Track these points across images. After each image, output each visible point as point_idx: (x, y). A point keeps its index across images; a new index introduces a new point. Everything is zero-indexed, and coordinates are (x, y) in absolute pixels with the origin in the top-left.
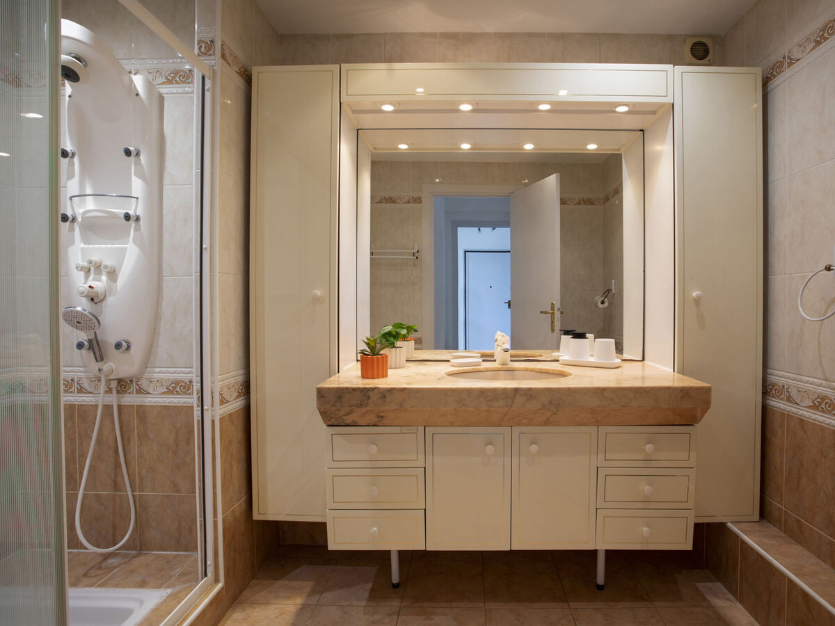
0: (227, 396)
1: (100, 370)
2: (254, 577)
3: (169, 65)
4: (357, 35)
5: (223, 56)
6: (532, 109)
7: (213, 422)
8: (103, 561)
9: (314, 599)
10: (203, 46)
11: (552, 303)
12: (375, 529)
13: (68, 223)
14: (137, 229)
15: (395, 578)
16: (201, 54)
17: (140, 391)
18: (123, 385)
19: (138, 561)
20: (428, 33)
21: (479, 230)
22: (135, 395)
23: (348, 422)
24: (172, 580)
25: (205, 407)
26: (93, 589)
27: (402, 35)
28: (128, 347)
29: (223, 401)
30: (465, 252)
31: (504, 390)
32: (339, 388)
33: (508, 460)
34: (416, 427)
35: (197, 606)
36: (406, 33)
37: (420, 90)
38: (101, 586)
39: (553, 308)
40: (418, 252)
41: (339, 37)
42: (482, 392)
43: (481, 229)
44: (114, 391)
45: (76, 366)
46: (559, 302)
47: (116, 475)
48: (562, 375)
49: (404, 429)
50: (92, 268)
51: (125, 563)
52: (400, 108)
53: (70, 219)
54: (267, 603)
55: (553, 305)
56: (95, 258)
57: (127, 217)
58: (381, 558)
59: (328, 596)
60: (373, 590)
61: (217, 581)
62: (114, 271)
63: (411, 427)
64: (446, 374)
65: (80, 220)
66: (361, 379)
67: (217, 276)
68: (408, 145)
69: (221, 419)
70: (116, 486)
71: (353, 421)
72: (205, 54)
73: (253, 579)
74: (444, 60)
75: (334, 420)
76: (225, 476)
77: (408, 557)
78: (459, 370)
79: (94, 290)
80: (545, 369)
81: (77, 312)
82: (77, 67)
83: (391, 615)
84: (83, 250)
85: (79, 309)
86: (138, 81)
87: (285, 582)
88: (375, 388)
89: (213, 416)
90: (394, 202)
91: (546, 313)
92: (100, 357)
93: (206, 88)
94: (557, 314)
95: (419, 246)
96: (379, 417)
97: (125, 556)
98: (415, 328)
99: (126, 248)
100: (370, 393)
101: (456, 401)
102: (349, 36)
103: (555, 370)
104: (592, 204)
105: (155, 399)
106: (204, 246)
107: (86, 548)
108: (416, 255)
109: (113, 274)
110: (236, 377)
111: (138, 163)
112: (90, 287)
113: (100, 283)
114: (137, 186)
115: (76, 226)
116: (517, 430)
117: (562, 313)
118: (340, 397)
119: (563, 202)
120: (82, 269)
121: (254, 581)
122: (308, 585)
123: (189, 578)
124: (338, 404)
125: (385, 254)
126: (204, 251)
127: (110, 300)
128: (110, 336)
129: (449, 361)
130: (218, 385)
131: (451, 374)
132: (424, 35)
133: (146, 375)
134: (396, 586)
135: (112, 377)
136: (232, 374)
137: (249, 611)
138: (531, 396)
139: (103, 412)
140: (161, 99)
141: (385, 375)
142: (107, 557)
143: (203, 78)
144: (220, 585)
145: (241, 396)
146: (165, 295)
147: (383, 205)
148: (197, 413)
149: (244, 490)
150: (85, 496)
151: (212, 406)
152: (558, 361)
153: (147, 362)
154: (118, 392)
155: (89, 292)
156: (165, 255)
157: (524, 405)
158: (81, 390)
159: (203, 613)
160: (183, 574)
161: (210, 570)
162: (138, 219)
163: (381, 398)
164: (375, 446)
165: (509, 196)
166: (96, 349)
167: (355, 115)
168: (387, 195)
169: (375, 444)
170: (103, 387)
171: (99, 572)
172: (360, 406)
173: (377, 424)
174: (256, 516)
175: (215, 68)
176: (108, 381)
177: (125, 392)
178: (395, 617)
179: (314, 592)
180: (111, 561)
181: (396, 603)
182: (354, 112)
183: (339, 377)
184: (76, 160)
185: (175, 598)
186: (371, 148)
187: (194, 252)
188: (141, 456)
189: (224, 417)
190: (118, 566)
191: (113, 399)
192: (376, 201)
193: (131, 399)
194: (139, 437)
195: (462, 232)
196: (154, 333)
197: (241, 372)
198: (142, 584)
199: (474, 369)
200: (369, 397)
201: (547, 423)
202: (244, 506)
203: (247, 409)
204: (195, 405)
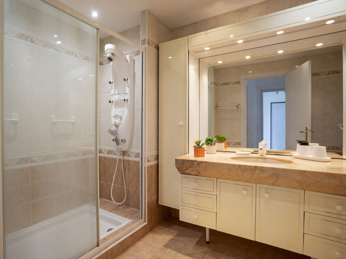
0: (150, 159)
1: (118, 148)
2: (159, 224)
3: (136, 49)
4: (198, 22)
5: (149, 43)
6: (274, 35)
7: (145, 167)
8: (118, 207)
9: (177, 238)
10: (142, 41)
11: (306, 127)
12: (196, 216)
13: (111, 103)
14: (127, 104)
15: (208, 239)
16: (142, 44)
17: (128, 156)
18: (124, 153)
19: (127, 209)
20: (227, 13)
21: (277, 92)
22: (127, 157)
23: (187, 173)
24: (134, 218)
25: (143, 162)
26: (114, 214)
27: (216, 17)
28: (125, 141)
29: (148, 161)
30: (271, 103)
31: (250, 166)
32: (183, 159)
33: (254, 199)
34: (213, 178)
35: (138, 227)
36: (218, 16)
37: (231, 36)
38: (116, 214)
39: (307, 130)
40: (238, 105)
41: (192, 24)
42: (240, 166)
43: (278, 92)
44: (122, 155)
45: (113, 147)
46: (310, 127)
47: (122, 182)
48: (290, 162)
49: (209, 179)
50: (116, 117)
51: (123, 209)
52: (212, 48)
53: (112, 102)
54: (161, 234)
55: (307, 129)
56: (117, 114)
57: (124, 100)
58: (202, 229)
59: (181, 238)
60: (198, 241)
61: (145, 221)
62: (121, 117)
63: (211, 178)
64: (230, 158)
65: (114, 102)
66: (194, 157)
67: (147, 118)
68: (222, 61)
69: (147, 167)
70: (122, 185)
71: (189, 173)
72: (143, 44)
73: (159, 225)
74: (234, 22)
75: (182, 171)
76: (149, 186)
77: (213, 232)
78: (238, 157)
79: (116, 123)
80: (282, 159)
81: (111, 130)
82: (112, 57)
83: (202, 253)
84: (114, 111)
85: (112, 129)
86: (128, 57)
87: (169, 229)
88: (196, 160)
89: (145, 166)
90: (228, 84)
91: (303, 132)
92: (118, 144)
93: (143, 55)
94: (309, 133)
95: (239, 102)
96: (198, 172)
97: (124, 207)
98: (225, 138)
99: (124, 110)
100: (194, 162)
101: (228, 169)
102: (195, 23)
103: (287, 160)
104: (318, 75)
105: (132, 159)
106: (143, 108)
107: (113, 201)
108: (238, 106)
109: (121, 118)
110: (154, 153)
111: (128, 83)
112: (115, 122)
113: (118, 121)
114: (128, 90)
115: (113, 104)
116: (259, 186)
117: (312, 132)
118: (183, 163)
119: (313, 75)
120: (113, 117)
121: (159, 226)
122: (176, 232)
123: (138, 218)
124: (182, 166)
125: (224, 106)
126: (143, 110)
127: (120, 126)
128: (120, 138)
129: (235, 152)
130: (147, 155)
131: (233, 158)
132: (225, 14)
133: (130, 151)
134: (208, 243)
135: (121, 150)
136: (152, 152)
137: (154, 235)
138: (263, 170)
139: (119, 161)
140: (134, 60)
141: (203, 156)
142: (119, 206)
143: (143, 52)
144: (146, 223)
145: (156, 160)
146: (135, 125)
147: (223, 86)
148: (141, 164)
149: (156, 193)
150: (114, 186)
151: (145, 162)
152: (292, 156)
153: (130, 146)
154: (123, 155)
155: (115, 124)
156: (135, 112)
157: (259, 174)
158: (114, 154)
159: (139, 230)
160: (137, 217)
161: (143, 217)
162: (127, 100)
163: (198, 165)
164: (197, 184)
165: (285, 75)
166: (117, 141)
167: (196, 54)
168: (225, 81)
169: (197, 183)
170: (119, 154)
171: (117, 210)
172: (190, 167)
173: (198, 175)
174: (160, 203)
175: (146, 48)
176: (120, 152)
177: (125, 155)
178: (204, 254)
179: (177, 235)
180: (120, 207)
181: (206, 249)
182: (195, 53)
183: (188, 156)
184: (113, 84)
185: (133, 223)
186: (207, 65)
187: (140, 110)
188: (128, 177)
189: (149, 166)
190: (121, 210)
191: (121, 157)
192: (220, 85)
193: (126, 158)
194: (128, 171)
195: (265, 94)
196: (132, 137)
197: (156, 151)
198: (126, 216)
199: (246, 156)
200: (193, 164)
201: (273, 184)
202: (156, 198)
203: (158, 165)
204: (140, 161)
